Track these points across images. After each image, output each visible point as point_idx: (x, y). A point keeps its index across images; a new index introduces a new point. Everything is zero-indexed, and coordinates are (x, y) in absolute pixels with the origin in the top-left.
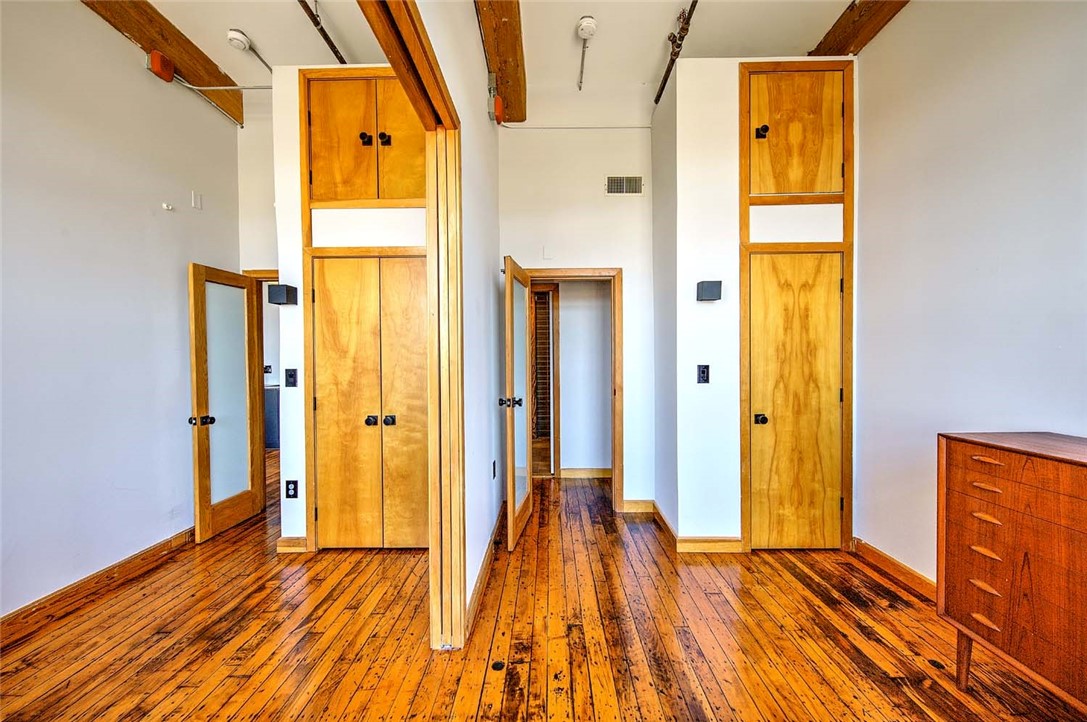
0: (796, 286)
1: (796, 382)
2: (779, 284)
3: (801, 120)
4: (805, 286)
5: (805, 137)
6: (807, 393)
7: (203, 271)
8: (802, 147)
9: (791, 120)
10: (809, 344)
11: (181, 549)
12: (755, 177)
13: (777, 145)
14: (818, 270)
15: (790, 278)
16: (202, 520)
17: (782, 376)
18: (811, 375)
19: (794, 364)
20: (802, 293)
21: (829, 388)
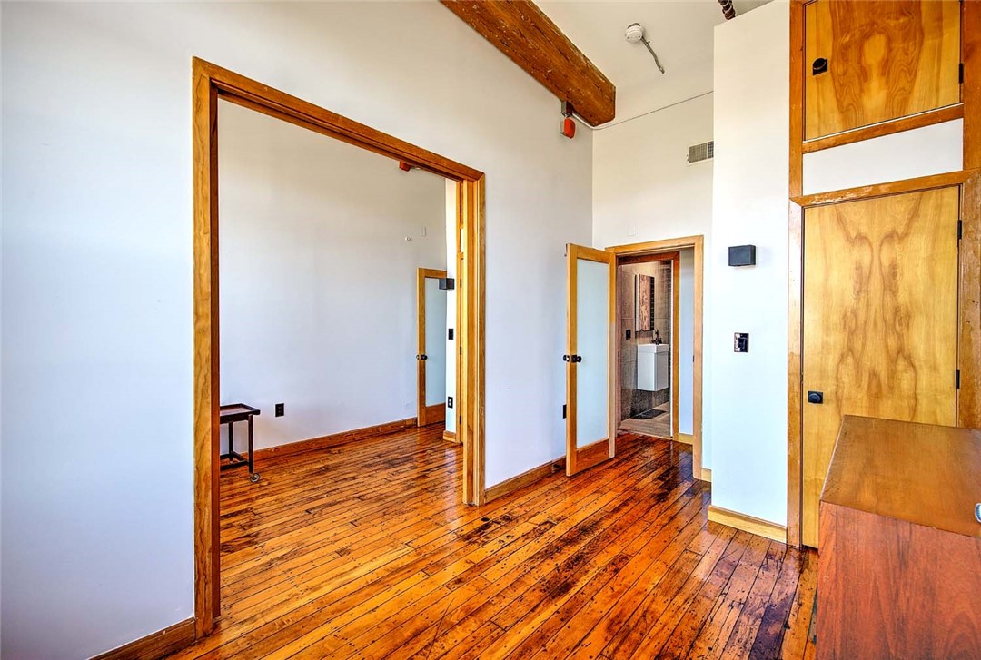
0: (875, 237)
1: (875, 356)
2: (848, 238)
3: (884, 31)
4: (891, 237)
5: (890, 50)
6: (893, 375)
7: (423, 271)
8: (886, 65)
9: (866, 36)
10: (897, 310)
11: (410, 427)
12: (812, 118)
13: (845, 73)
14: (915, 214)
15: (864, 230)
16: (420, 413)
17: (850, 350)
18: (900, 351)
19: (870, 334)
20: (885, 247)
21: (934, 368)
